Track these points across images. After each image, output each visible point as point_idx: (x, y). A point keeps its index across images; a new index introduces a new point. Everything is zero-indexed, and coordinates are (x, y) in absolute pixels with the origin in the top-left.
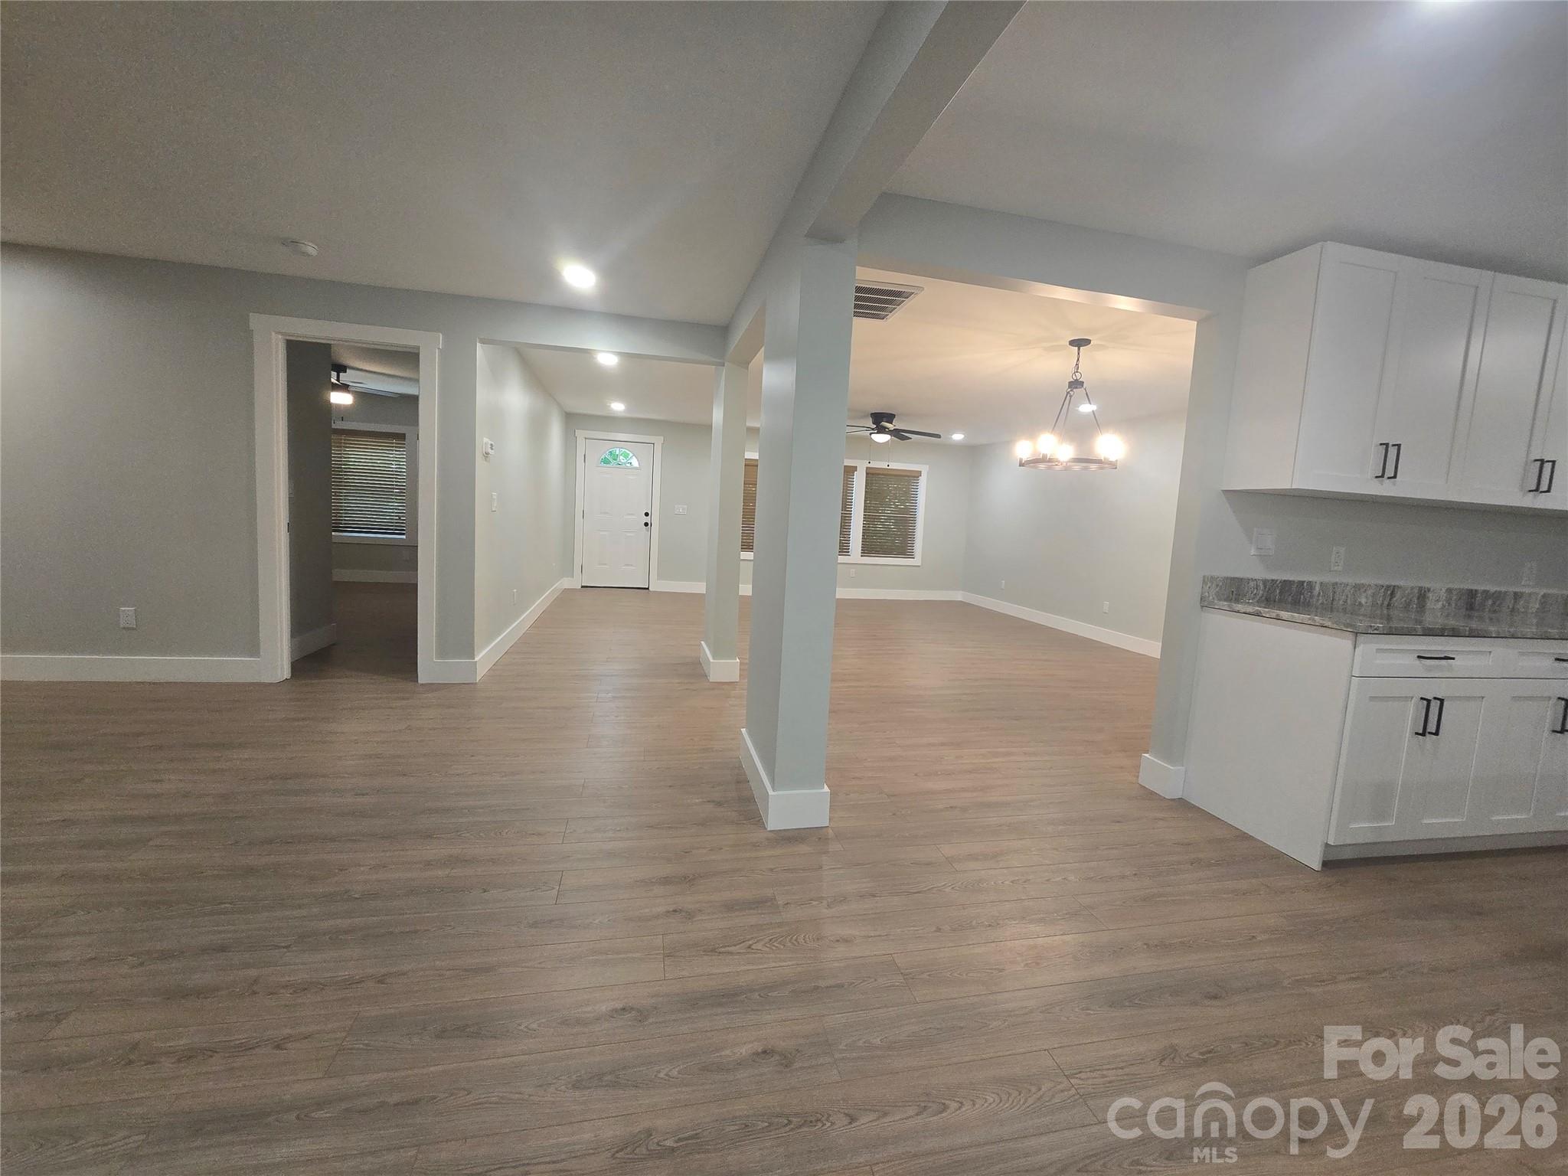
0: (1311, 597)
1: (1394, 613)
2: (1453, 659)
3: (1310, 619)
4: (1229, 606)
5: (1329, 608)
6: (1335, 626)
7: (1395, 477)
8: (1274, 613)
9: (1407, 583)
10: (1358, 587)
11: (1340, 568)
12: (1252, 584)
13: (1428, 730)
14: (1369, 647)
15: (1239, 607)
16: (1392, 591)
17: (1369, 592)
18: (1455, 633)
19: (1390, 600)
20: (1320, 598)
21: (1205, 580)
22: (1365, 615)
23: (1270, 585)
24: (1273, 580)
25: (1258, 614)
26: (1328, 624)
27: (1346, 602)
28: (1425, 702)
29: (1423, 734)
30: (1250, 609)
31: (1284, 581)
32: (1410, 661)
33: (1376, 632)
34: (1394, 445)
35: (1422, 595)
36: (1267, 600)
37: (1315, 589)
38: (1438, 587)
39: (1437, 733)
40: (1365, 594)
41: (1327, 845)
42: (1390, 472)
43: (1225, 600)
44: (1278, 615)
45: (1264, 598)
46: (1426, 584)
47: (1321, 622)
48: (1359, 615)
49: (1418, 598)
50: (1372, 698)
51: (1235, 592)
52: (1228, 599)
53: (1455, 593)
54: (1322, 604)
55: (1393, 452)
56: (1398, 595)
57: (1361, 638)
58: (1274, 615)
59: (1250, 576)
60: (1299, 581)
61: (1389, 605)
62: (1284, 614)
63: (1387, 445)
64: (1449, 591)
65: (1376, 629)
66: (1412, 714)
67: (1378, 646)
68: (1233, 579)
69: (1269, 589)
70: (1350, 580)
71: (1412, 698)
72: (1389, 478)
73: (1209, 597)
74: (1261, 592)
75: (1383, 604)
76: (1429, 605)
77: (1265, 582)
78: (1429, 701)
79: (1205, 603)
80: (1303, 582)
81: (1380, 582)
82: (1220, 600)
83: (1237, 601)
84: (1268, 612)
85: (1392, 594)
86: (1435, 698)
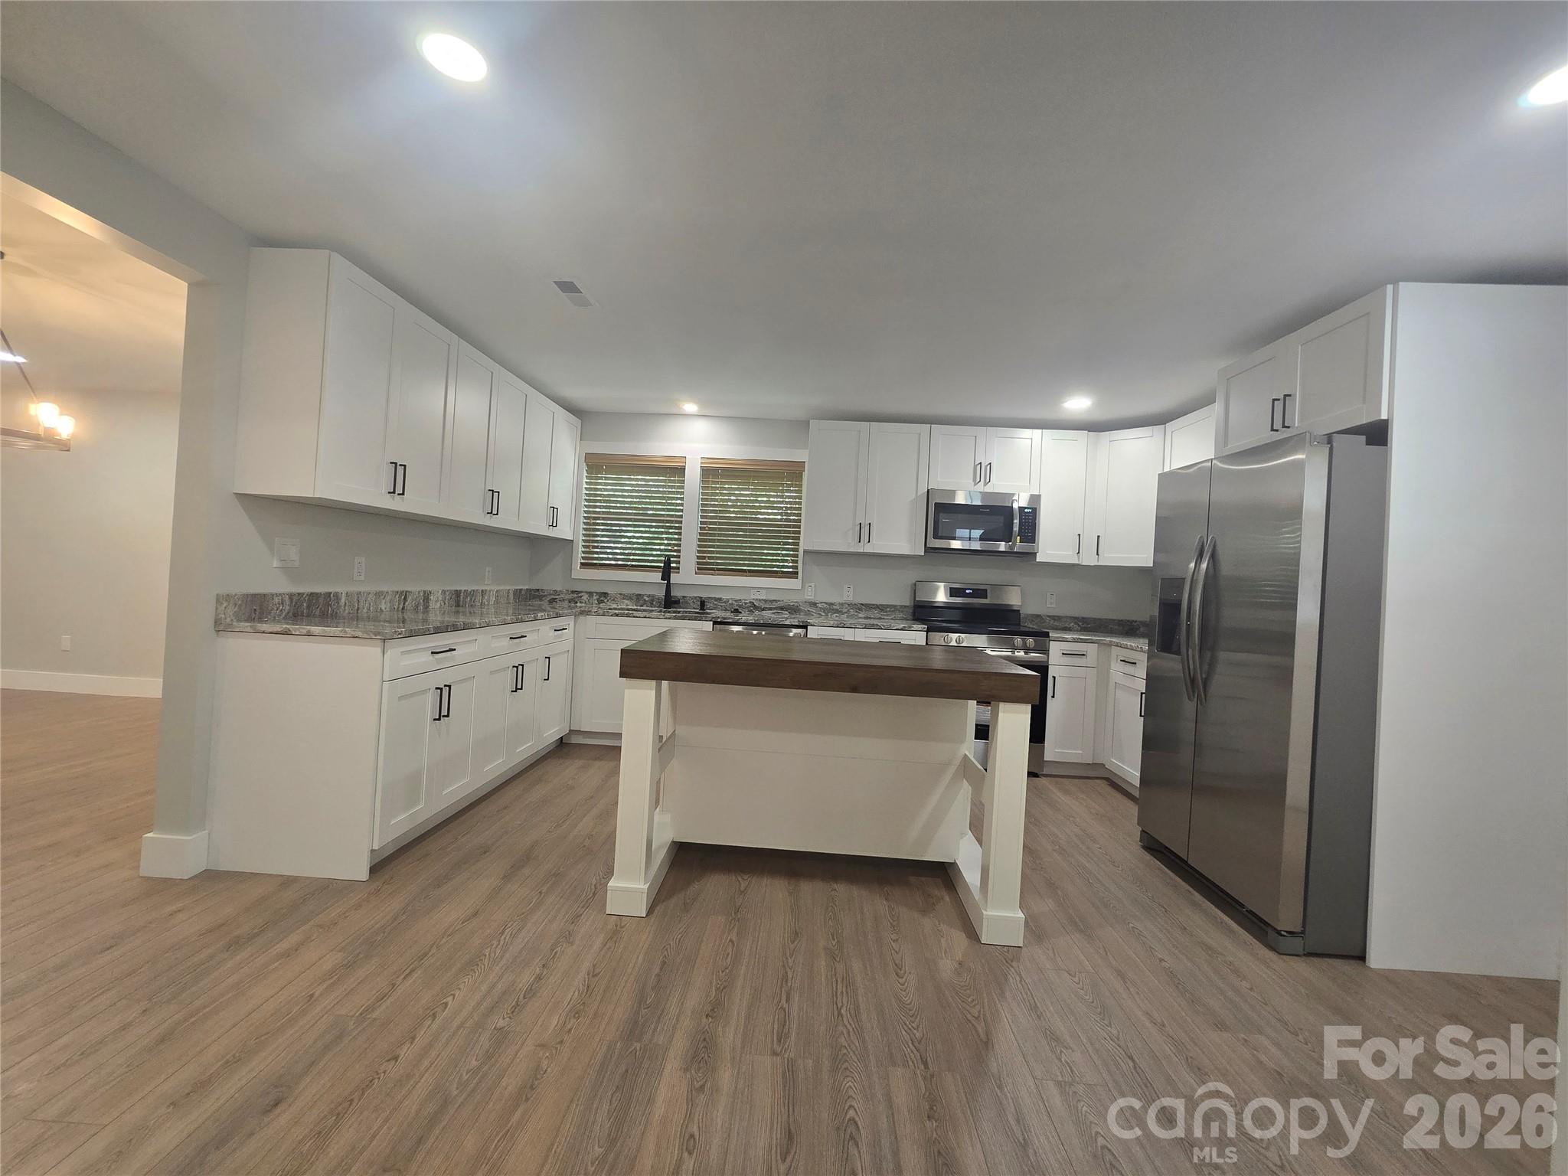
0: (339, 607)
1: (408, 615)
2: (455, 650)
3: (341, 631)
4: (251, 627)
5: (355, 617)
6: (365, 636)
7: (403, 494)
8: (305, 629)
9: (415, 588)
10: (379, 594)
11: (362, 578)
12: (276, 600)
13: (442, 714)
14: (395, 650)
15: (265, 627)
16: (404, 596)
17: (388, 598)
18: (455, 628)
19: (404, 604)
20: (347, 608)
21: (219, 600)
22: (385, 621)
23: (296, 599)
24: (299, 594)
25: (287, 633)
26: (359, 634)
27: (369, 610)
28: (439, 691)
29: (439, 719)
30: (278, 628)
31: (311, 593)
32: (427, 657)
33: (399, 636)
34: (400, 465)
35: (426, 597)
36: (295, 615)
37: (341, 599)
38: (437, 589)
39: (448, 716)
40: (384, 601)
41: (373, 851)
42: (399, 490)
43: (246, 621)
44: (309, 631)
45: (291, 614)
46: (428, 588)
47: (352, 633)
48: (380, 621)
49: (423, 601)
50: (401, 698)
51: (258, 610)
52: (250, 619)
53: (447, 593)
54: (349, 613)
55: (400, 470)
56: (409, 599)
57: (388, 643)
58: (304, 632)
59: (274, 591)
60: (327, 593)
61: (403, 608)
62: (316, 630)
63: (396, 464)
64: (444, 592)
65: (400, 634)
66: (430, 701)
67: (403, 649)
68: (254, 596)
69: (296, 603)
70: (372, 588)
71: (430, 689)
72: (399, 494)
73: (226, 619)
74: (288, 608)
75: (398, 608)
76: (432, 605)
77: (291, 596)
78: (441, 689)
79: (221, 627)
80: (331, 593)
81: (396, 589)
82: (239, 620)
83: (260, 620)
84: (298, 629)
85: (405, 599)
86: (445, 686)
